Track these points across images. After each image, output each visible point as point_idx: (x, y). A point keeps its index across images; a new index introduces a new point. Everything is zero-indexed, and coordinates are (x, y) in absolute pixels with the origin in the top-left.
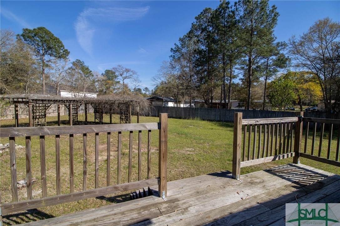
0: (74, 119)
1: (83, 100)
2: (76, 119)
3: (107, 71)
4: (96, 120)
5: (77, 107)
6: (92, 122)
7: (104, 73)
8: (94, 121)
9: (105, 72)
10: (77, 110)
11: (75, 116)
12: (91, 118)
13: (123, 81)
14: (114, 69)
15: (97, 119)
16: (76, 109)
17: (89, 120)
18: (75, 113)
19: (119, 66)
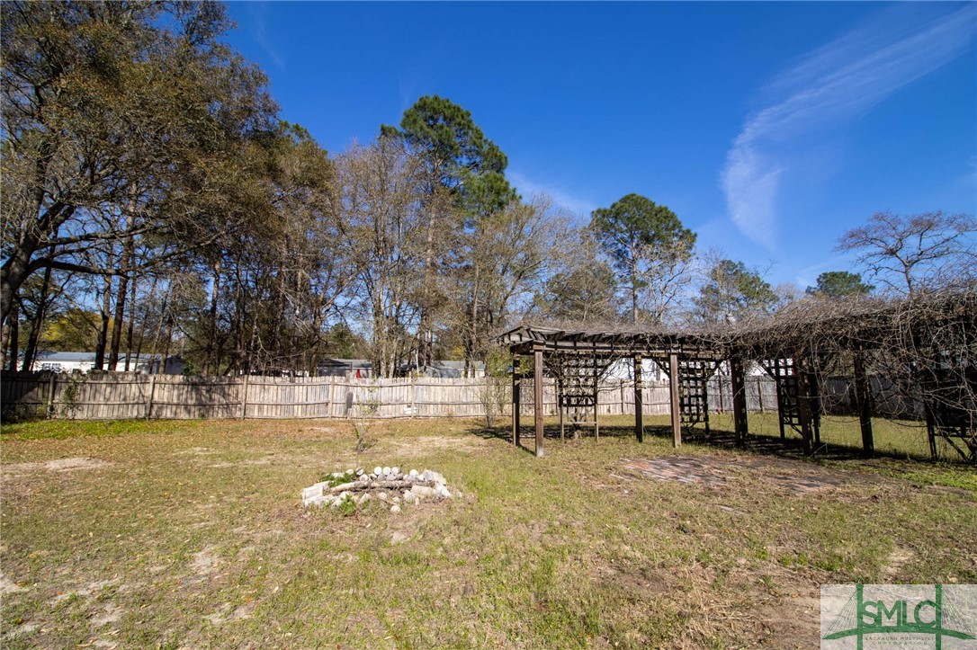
0: (695, 418)
1: (718, 337)
2: (702, 418)
3: (824, 278)
4: (787, 428)
5: (704, 375)
6: (770, 437)
7: (814, 284)
8: (776, 432)
9: (818, 280)
10: (704, 383)
11: (697, 406)
12: (764, 421)
13: (906, 273)
14: (852, 236)
15: (793, 425)
16: (699, 379)
17: (754, 428)
18: (697, 396)
19: (879, 217)
